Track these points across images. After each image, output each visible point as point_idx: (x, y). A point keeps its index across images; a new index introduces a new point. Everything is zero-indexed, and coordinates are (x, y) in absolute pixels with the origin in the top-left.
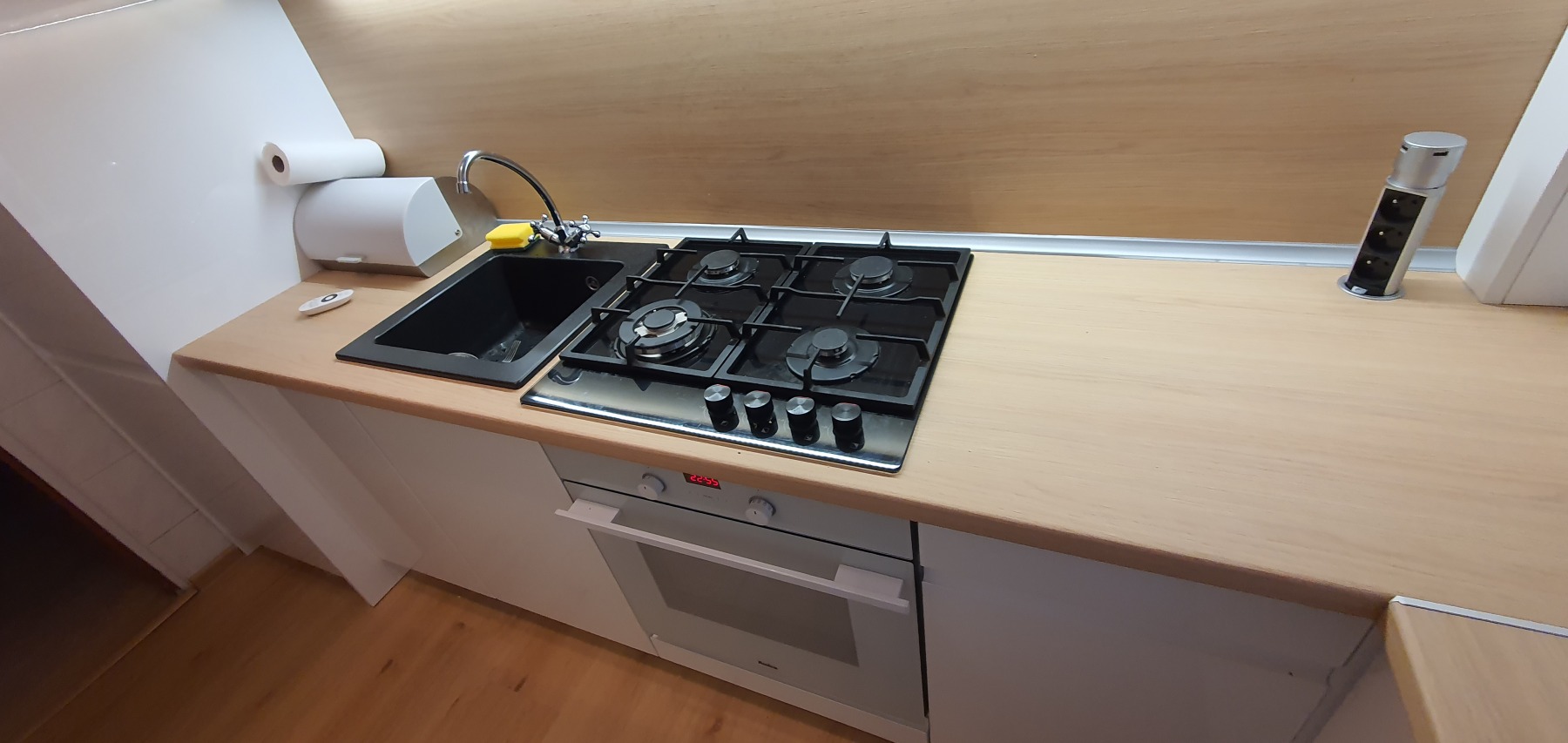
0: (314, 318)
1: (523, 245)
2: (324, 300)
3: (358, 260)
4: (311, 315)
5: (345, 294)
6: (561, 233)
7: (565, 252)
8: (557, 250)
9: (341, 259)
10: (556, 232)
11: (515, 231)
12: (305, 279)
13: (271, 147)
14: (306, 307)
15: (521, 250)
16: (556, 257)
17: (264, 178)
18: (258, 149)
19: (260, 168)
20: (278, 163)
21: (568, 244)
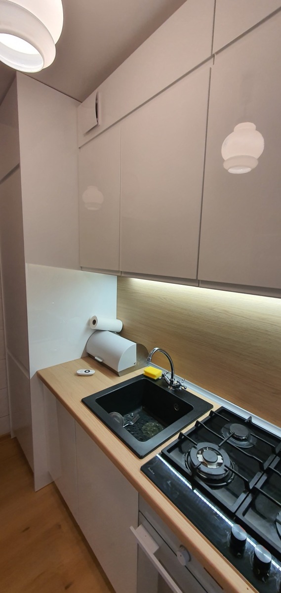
0: (80, 377)
1: (156, 378)
2: (85, 372)
3: (100, 360)
4: (79, 375)
5: (92, 372)
6: (172, 382)
7: (170, 389)
8: (168, 387)
9: (96, 358)
10: (170, 380)
11: (155, 371)
12: (82, 358)
13: (95, 317)
14: (79, 372)
15: (153, 380)
16: (166, 389)
17: (88, 324)
18: (91, 316)
19: (89, 321)
20: (94, 322)
21: (172, 386)
